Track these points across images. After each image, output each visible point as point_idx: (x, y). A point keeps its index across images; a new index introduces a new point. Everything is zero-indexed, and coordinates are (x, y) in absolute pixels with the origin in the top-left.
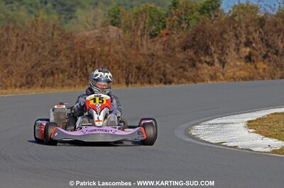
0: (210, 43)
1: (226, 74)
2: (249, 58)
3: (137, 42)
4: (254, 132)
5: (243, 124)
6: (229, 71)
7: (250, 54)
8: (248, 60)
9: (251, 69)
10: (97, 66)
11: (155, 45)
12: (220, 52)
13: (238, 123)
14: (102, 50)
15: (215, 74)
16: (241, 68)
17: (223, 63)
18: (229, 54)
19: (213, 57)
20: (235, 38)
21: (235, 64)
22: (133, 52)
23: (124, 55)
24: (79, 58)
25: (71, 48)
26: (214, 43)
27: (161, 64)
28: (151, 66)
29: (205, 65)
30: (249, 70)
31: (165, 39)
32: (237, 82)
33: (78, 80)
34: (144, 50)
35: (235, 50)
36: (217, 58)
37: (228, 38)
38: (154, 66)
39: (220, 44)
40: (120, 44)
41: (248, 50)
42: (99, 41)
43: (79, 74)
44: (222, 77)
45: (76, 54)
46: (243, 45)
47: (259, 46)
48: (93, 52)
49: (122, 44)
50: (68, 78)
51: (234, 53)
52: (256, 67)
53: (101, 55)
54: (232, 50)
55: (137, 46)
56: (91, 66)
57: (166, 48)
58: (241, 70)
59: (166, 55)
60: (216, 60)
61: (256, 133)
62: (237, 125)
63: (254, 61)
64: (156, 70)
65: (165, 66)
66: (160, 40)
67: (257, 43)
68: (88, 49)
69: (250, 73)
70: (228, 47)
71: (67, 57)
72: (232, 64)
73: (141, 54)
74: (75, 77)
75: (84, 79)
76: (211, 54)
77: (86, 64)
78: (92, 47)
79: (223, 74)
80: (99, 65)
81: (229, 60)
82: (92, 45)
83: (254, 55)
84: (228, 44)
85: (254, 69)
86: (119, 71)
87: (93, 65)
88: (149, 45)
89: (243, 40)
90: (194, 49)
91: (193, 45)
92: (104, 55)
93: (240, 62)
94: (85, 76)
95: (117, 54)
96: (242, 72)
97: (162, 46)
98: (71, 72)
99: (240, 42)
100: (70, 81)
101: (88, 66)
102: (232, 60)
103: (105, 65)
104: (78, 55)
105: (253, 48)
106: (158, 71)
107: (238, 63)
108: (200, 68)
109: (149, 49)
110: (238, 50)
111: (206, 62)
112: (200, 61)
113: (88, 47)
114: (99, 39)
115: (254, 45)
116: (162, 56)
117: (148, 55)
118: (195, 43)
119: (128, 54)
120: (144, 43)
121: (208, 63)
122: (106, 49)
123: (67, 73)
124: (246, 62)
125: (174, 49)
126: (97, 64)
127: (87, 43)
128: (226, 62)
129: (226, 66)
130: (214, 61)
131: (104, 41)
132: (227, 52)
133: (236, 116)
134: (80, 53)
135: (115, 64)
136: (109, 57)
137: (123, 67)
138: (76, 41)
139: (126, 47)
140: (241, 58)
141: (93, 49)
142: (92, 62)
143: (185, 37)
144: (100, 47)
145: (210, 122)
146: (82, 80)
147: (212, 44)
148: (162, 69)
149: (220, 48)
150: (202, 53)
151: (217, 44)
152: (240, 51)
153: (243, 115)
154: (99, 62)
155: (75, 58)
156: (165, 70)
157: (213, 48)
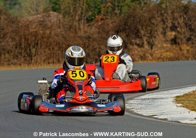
0: (140, 27)
1: (154, 55)
2: (174, 41)
3: (75, 26)
4: (181, 106)
5: (172, 99)
6: (157, 52)
7: (175, 37)
8: (173, 42)
9: (176, 50)
10: (39, 47)
11: (91, 28)
12: (148, 35)
13: (167, 98)
14: (44, 33)
15: (144, 55)
16: (168, 49)
17: (151, 45)
18: (157, 37)
19: (142, 40)
20: (162, 23)
21: (162, 46)
22: (72, 35)
23: (63, 37)
24: (23, 40)
25: (16, 30)
26: (144, 28)
27: (96, 46)
28: (88, 47)
29: (136, 47)
30: (174, 51)
31: (100, 23)
32: (165, 62)
33: (22, 59)
34: (81, 33)
35: (162, 33)
36: (147, 40)
37: (156, 23)
38: (91, 47)
39: (149, 28)
40: (60, 27)
41: (174, 33)
42: (41, 24)
43: (23, 54)
44: (150, 58)
45: (21, 36)
46: (169, 29)
47: (183, 30)
48: (36, 35)
49: (62, 27)
50: (13, 58)
51: (161, 36)
52: (180, 49)
53: (42, 38)
54: (159, 33)
55: (75, 30)
56: (34, 47)
57: (101, 31)
58: (167, 51)
59: (101, 38)
60: (145, 43)
61: (183, 107)
62: (166, 100)
63: (179, 44)
64: (92, 51)
65: (100, 48)
66: (95, 25)
67: (181, 28)
68: (32, 32)
69: (176, 54)
70: (156, 31)
71: (13, 39)
72: (159, 46)
73: (78, 37)
74: (20, 56)
75: (28, 58)
76: (141, 38)
77: (30, 45)
78: (35, 30)
79: (152, 55)
80: (41, 46)
81: (156, 43)
82: (35, 28)
83: (179, 39)
84: (156, 28)
85: (179, 51)
86: (59, 52)
87: (36, 46)
88: (86, 29)
89: (170, 25)
90: (126, 32)
91: (125, 29)
92: (46, 38)
93: (166, 44)
94: (29, 56)
95: (58, 36)
96: (168, 53)
97: (97, 30)
98: (16, 53)
99: (167, 27)
100: (15, 61)
101: (31, 47)
102: (159, 43)
103: (47, 46)
104: (23, 37)
105: (178, 32)
106: (94, 52)
107: (165, 45)
108: (131, 49)
109: (86, 32)
110: (165, 33)
111: (136, 44)
112: (131, 43)
113: (31, 30)
114: (42, 24)
115: (178, 29)
116: (98, 39)
117: (85, 37)
118: (127, 27)
119: (67, 37)
120: (82, 27)
121: (138, 45)
122: (48, 32)
123: (12, 54)
124: (172, 44)
125: (108, 32)
126: (39, 45)
127: (30, 26)
128: (154, 44)
129: (153, 47)
130: (143, 43)
131: (46, 25)
132: (155, 35)
133: (166, 92)
134: (25, 36)
135: (56, 45)
136: (50, 39)
137: (63, 48)
138: (20, 24)
139: (65, 31)
140: (167, 41)
141: (35, 32)
142: (35, 43)
143: (117, 21)
144: (42, 30)
145: (143, 97)
146: (26, 60)
147: (142, 28)
148: (97, 50)
149: (149, 32)
150: (133, 36)
151: (146, 28)
152: (167, 34)
153: (171, 91)
154: (41, 43)
155: (20, 40)
156: (100, 51)
157: (142, 32)
